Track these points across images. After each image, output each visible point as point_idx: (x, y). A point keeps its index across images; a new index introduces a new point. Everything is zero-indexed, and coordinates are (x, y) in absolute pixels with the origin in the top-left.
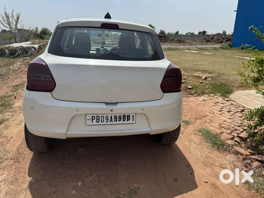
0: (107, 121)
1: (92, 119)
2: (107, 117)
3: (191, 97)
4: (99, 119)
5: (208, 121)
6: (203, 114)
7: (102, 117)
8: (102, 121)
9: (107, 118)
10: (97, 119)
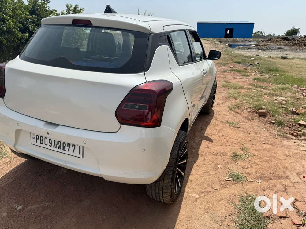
0: (50, 145)
1: (37, 139)
2: (50, 140)
3: (292, 139)
4: (42, 140)
5: (279, 187)
6: (282, 173)
7: (46, 139)
8: (46, 144)
9: (50, 142)
10: (41, 140)
